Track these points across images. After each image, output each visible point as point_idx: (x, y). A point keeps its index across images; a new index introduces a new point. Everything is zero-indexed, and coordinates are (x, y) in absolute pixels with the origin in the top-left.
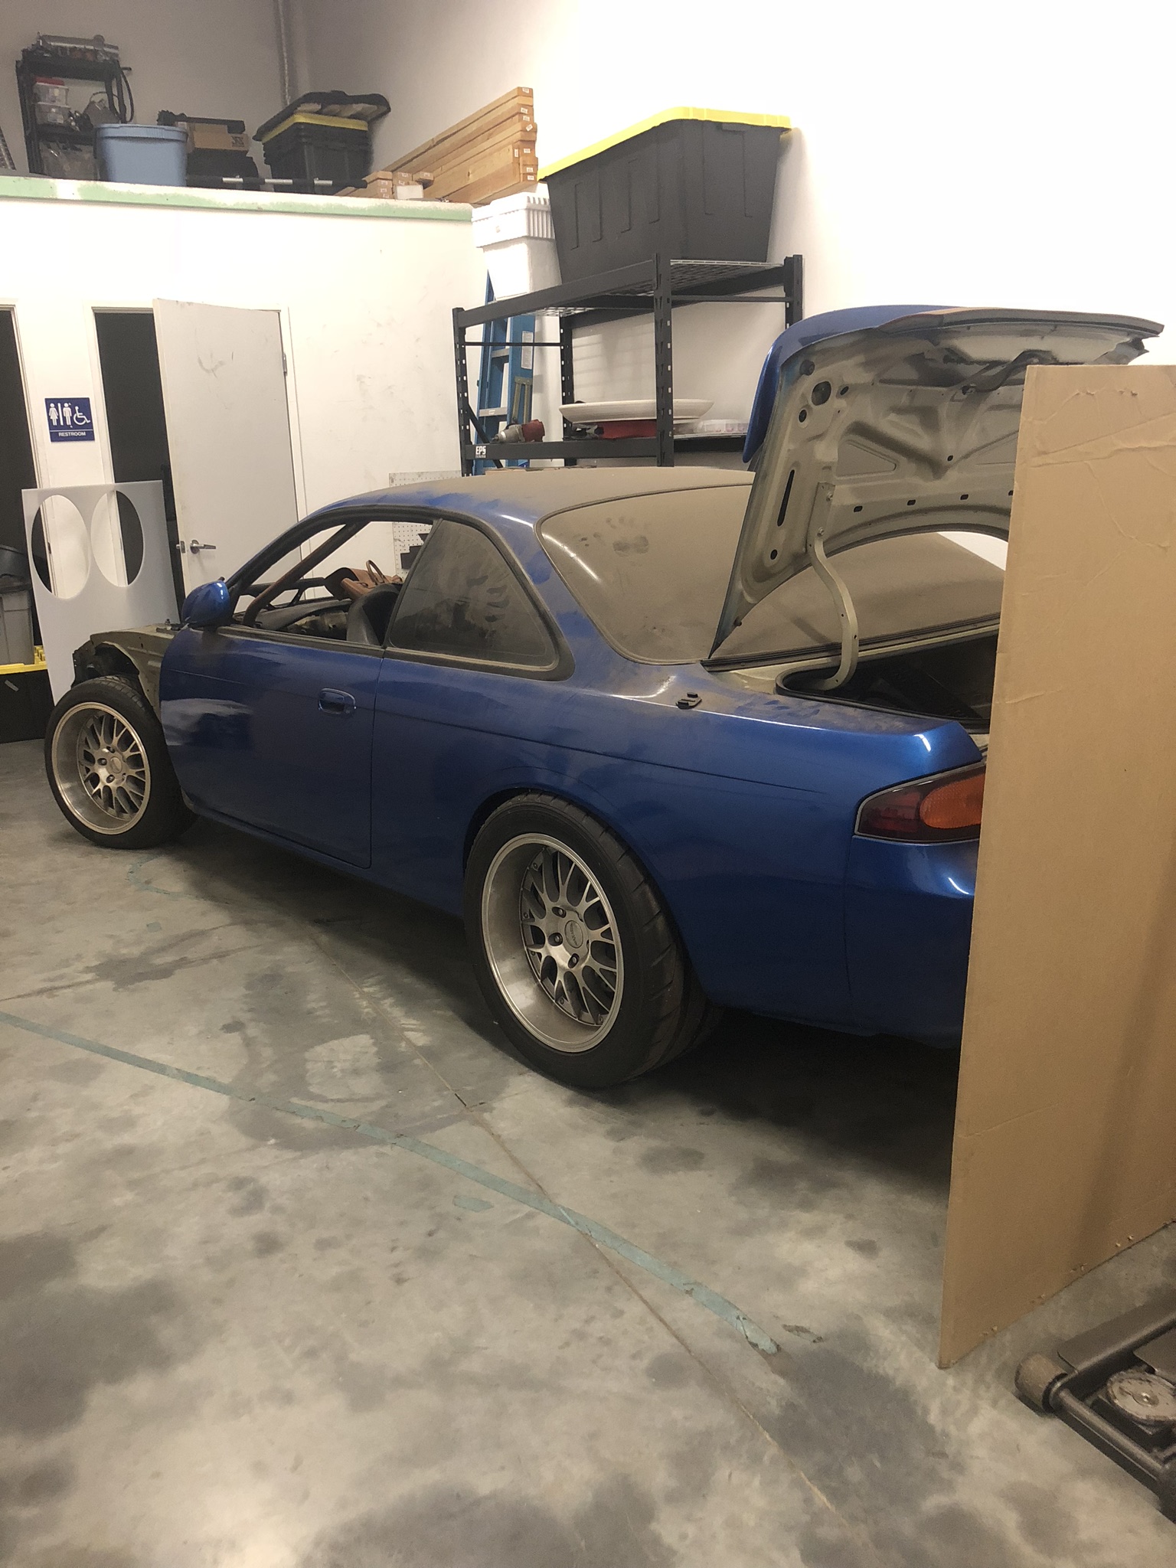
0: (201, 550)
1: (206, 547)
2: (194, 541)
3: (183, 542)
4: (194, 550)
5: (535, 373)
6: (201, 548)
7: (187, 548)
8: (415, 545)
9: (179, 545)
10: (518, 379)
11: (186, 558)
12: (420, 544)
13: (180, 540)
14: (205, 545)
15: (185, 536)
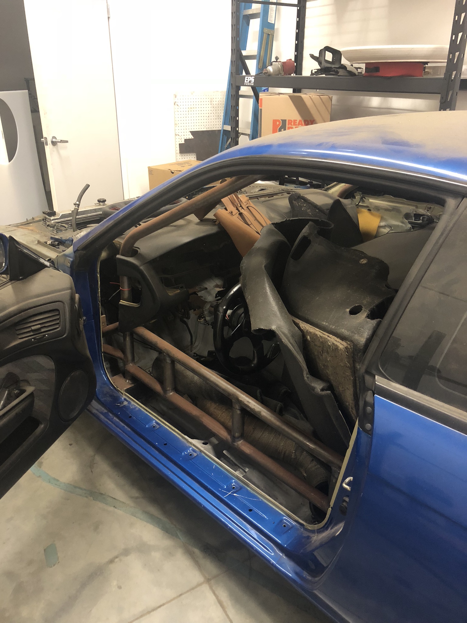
0: (58, 143)
1: (62, 141)
2: (54, 137)
3: (46, 138)
4: (54, 143)
5: (276, 27)
6: (59, 142)
7: (49, 142)
8: (188, 138)
9: (44, 139)
10: (266, 30)
11: (48, 149)
12: (190, 138)
13: (44, 136)
14: (61, 140)
15: (48, 133)
